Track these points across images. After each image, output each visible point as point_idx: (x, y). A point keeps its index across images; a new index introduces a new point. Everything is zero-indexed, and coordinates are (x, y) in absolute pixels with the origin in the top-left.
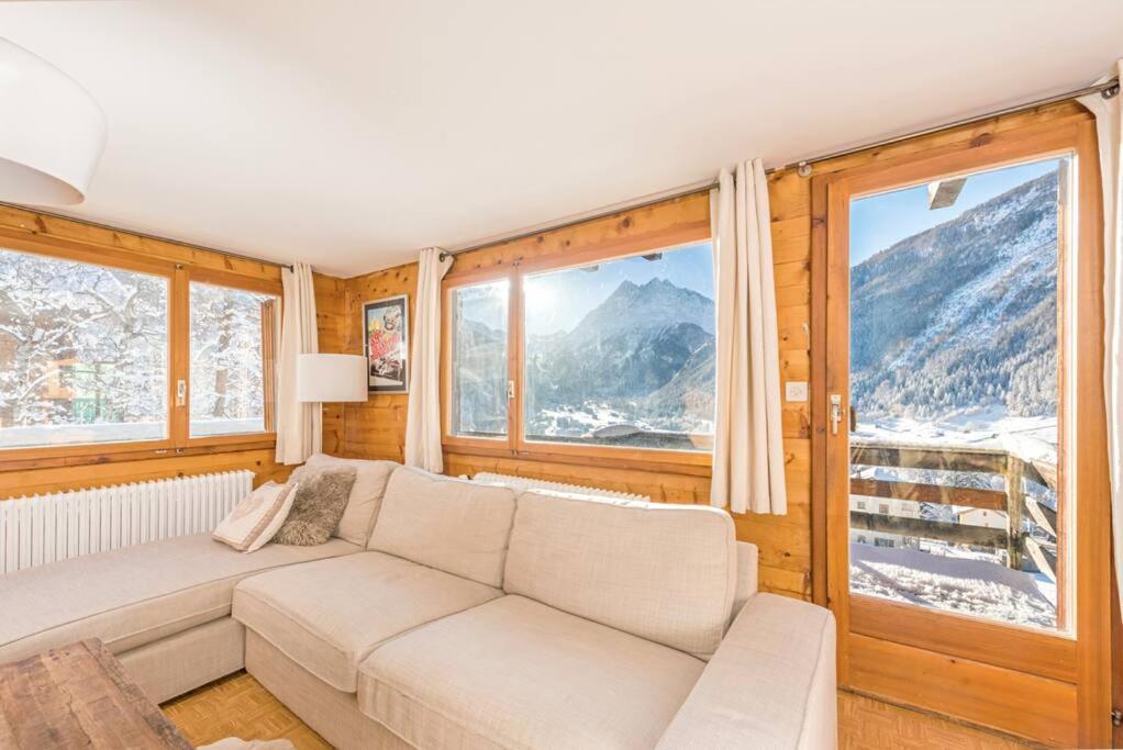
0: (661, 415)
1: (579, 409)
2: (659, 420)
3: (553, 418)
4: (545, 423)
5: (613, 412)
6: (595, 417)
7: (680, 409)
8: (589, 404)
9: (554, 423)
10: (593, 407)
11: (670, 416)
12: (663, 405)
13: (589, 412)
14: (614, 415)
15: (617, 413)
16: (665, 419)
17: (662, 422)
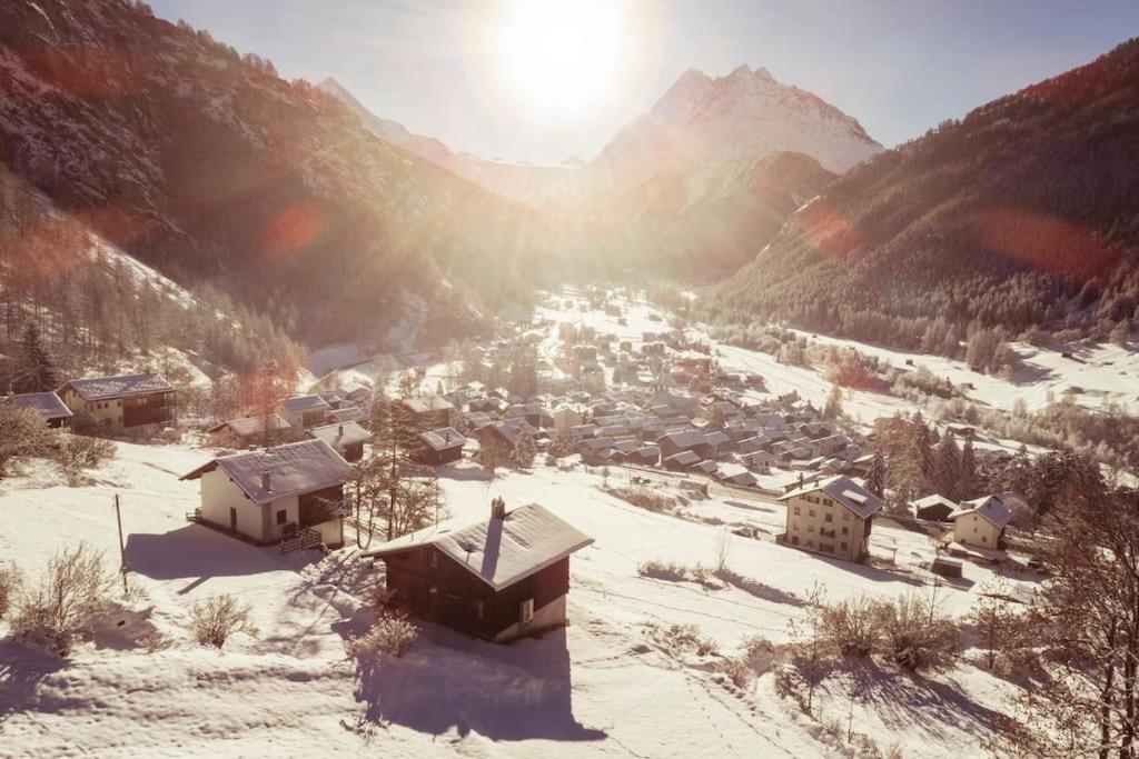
0: (732, 321)
1: (596, 306)
2: (728, 328)
3: (553, 323)
4: (539, 332)
5: (654, 312)
6: (622, 322)
7: (764, 311)
8: (615, 297)
9: (555, 332)
10: (620, 303)
11: (746, 322)
12: (737, 301)
13: (613, 311)
14: (654, 318)
15: (659, 314)
16: (735, 327)
17: (731, 333)
